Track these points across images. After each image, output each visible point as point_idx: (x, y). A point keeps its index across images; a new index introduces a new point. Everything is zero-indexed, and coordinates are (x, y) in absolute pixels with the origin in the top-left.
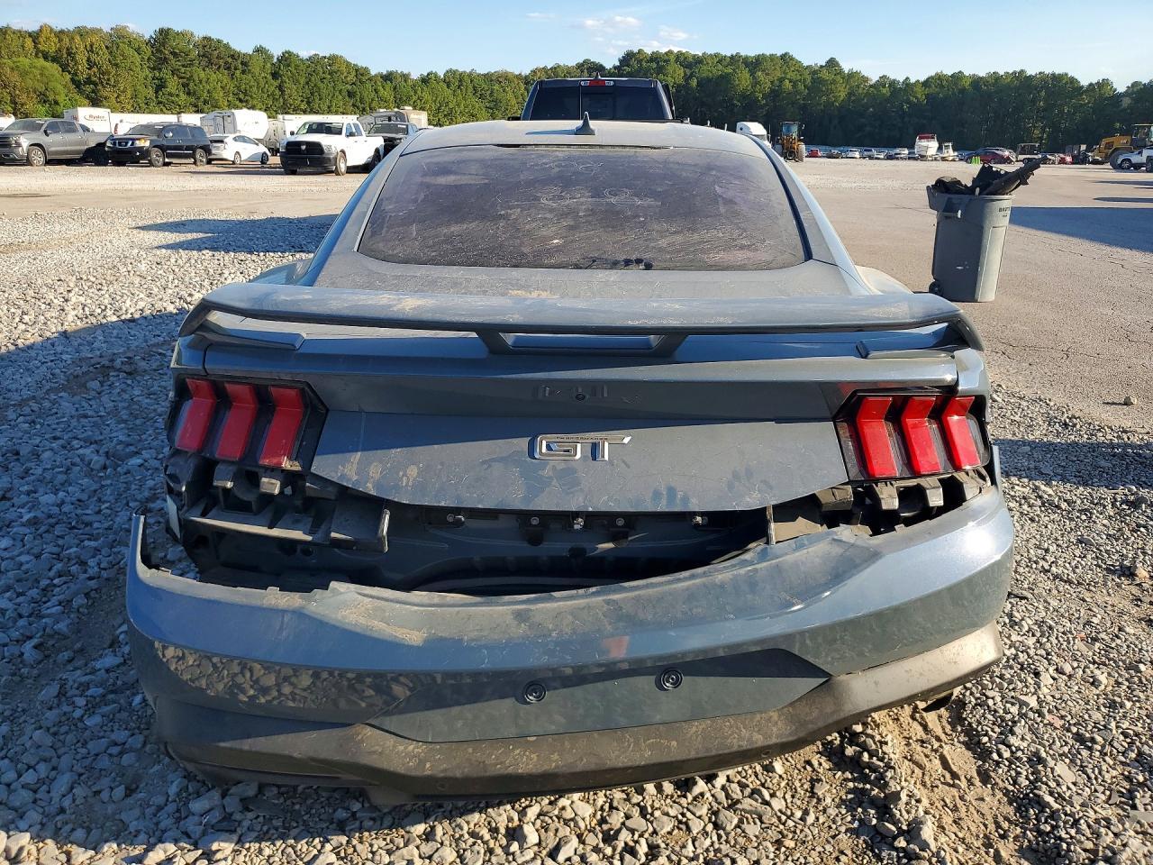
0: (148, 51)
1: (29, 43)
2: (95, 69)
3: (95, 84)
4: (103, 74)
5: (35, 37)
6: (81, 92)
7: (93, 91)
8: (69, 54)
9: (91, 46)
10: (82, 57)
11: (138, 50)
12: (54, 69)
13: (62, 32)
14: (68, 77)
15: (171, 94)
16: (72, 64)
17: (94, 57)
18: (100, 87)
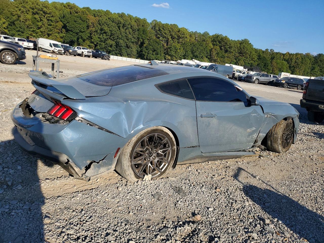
0: (313, 59)
1: (282, 56)
2: (296, 64)
3: (295, 67)
4: (298, 65)
5: (284, 55)
6: (290, 69)
7: (293, 69)
8: (291, 60)
9: (297, 58)
10: (294, 61)
11: (310, 60)
12: (285, 63)
13: (291, 54)
14: (288, 65)
15: (315, 72)
16: (290, 62)
17: (297, 60)
18: (295, 68)
